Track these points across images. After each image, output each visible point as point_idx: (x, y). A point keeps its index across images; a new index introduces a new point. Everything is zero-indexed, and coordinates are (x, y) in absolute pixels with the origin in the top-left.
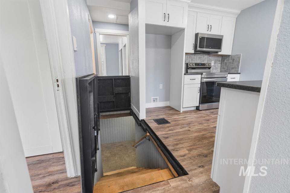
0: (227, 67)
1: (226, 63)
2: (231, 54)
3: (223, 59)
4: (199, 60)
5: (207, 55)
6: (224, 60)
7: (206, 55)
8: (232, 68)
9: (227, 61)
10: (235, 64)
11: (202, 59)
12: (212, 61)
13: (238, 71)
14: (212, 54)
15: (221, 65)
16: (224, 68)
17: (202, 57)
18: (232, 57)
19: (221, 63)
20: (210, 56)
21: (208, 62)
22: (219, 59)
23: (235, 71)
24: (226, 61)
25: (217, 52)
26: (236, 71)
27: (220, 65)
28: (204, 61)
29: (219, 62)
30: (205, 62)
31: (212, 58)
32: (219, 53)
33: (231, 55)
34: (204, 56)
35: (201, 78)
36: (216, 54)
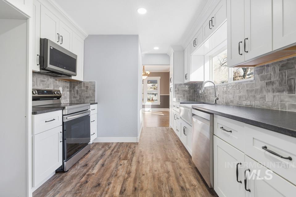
0: (80, 96)
1: (77, 90)
2: (83, 80)
3: (72, 86)
4: (41, 85)
5: (53, 77)
6: (74, 87)
7: (51, 78)
8: (87, 97)
9: (79, 88)
10: (90, 92)
11: (45, 83)
12: (59, 87)
13: (95, 100)
14: (60, 78)
15: (70, 94)
16: (75, 97)
17: (46, 80)
18: (84, 84)
19: (70, 91)
20: (57, 80)
21: (54, 88)
22: (67, 86)
23: (90, 101)
24: (76, 88)
25: (70, 76)
26: (92, 100)
27: (68, 93)
28: (48, 88)
29: (67, 90)
30: (51, 88)
31: (59, 83)
32: (73, 78)
33: (83, 82)
34: (48, 79)
35: (63, 115)
36: (68, 78)
